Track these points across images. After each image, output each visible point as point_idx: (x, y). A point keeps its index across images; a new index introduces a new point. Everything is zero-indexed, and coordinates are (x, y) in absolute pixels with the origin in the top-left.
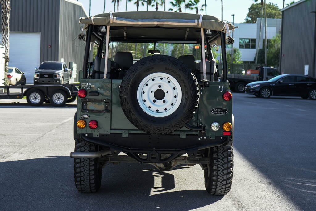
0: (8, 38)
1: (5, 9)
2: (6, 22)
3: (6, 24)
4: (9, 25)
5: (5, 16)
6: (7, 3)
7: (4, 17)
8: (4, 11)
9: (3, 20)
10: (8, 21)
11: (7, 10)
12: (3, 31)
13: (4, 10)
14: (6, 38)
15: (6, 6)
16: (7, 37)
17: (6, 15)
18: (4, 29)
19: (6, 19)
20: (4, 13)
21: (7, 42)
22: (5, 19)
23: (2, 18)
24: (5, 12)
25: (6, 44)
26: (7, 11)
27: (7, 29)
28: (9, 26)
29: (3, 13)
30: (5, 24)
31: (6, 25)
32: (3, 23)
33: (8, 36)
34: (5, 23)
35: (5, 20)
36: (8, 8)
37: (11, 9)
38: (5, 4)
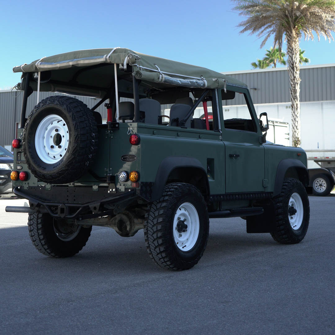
0: (298, 115)
1: (293, 81)
2: (296, 96)
3: (296, 98)
4: (299, 99)
5: (294, 88)
6: (295, 73)
7: (292, 90)
8: (292, 83)
9: (292, 94)
10: (298, 94)
11: (296, 81)
13: (292, 82)
14: (296, 115)
15: (295, 77)
17: (295, 87)
19: (295, 91)
20: (293, 86)
21: (297, 119)
22: (294, 92)
23: (290, 92)
24: (293, 84)
25: (296, 122)
26: (296, 83)
29: (292, 86)
30: (294, 99)
32: (292, 97)
33: (297, 113)
34: (294, 97)
35: (294, 94)
37: (301, 80)
38: (293, 75)
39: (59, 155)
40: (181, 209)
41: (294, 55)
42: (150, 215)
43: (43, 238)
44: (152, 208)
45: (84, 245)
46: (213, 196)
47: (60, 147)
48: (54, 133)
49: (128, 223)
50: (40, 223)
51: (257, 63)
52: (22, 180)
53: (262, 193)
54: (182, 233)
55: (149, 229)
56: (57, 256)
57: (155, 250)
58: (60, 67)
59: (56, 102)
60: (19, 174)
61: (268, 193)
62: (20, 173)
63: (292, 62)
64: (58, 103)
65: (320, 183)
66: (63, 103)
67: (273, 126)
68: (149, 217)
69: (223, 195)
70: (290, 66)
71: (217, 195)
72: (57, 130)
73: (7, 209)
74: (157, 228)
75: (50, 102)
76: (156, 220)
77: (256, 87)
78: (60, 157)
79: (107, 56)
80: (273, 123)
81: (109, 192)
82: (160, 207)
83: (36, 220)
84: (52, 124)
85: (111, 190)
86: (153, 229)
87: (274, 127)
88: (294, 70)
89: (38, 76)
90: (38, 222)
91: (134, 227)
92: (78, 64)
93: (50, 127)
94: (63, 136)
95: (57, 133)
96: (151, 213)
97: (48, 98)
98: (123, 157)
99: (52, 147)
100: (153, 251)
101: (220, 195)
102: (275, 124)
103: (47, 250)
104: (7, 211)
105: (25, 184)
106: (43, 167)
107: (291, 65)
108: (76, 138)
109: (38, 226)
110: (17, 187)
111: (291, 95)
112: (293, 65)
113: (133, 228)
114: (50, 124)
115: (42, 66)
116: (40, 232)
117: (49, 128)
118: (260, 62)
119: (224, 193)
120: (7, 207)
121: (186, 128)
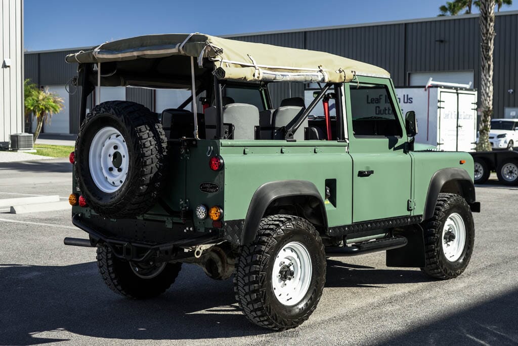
0: (490, 79)
1: (486, 35)
2: (488, 55)
3: (488, 57)
4: (492, 59)
5: (486, 45)
6: (488, 25)
7: (484, 47)
8: (484, 38)
9: (483, 51)
10: (491, 53)
11: (489, 35)
12: (483, 69)
13: (484, 36)
14: (487, 80)
15: (488, 30)
16: (488, 77)
17: (487, 43)
18: (484, 66)
19: (488, 49)
20: (485, 42)
21: (489, 85)
22: (486, 50)
23: (481, 49)
24: (486, 39)
26: (489, 38)
27: (489, 66)
28: (493, 61)
29: (483, 41)
30: (486, 59)
31: (488, 59)
32: (483, 56)
33: (490, 77)
34: (486, 56)
35: (486, 52)
36: (490, 34)
37: (496, 34)
38: (486, 27)
39: (119, 181)
40: (286, 250)
41: (487, 3)
42: (242, 261)
43: (114, 277)
44: (243, 252)
45: (173, 281)
46: (334, 228)
47: (120, 170)
48: (112, 151)
49: (220, 263)
50: (110, 259)
51: (447, 6)
52: (83, 207)
53: (407, 217)
54: (287, 282)
55: (239, 279)
56: (135, 298)
57: (247, 306)
58: (122, 58)
59: (112, 110)
60: (78, 198)
61: (415, 217)
62: (80, 197)
63: (485, 11)
64: (114, 113)
65: (511, 169)
66: (119, 112)
67: (456, 94)
68: (239, 263)
69: (348, 226)
70: (482, 16)
71: (339, 227)
72: (116, 147)
73: (66, 241)
74: (249, 279)
75: (104, 110)
76: (248, 268)
77: (443, 39)
78: (120, 183)
79: (180, 45)
80: (457, 90)
81: (185, 231)
82: (254, 251)
83: (105, 254)
84: (110, 138)
85: (187, 229)
86: (244, 280)
87: (458, 95)
88: (487, 22)
89: (97, 68)
90: (109, 257)
91: (228, 269)
92: (145, 55)
93: (108, 142)
94: (124, 156)
95: (116, 151)
96: (242, 258)
97: (102, 103)
98: (202, 185)
99: (111, 169)
100: (245, 307)
101: (344, 227)
102: (459, 91)
103: (122, 292)
104: (66, 244)
105: (87, 211)
106: (98, 197)
107: (484, 15)
108: (136, 161)
109: (108, 261)
110: (78, 214)
111: (482, 53)
112: (486, 14)
113: (226, 269)
114: (108, 139)
115: (101, 56)
116: (111, 269)
117: (107, 144)
118: (450, 4)
119: (350, 223)
120: (66, 239)
121: (295, 141)
